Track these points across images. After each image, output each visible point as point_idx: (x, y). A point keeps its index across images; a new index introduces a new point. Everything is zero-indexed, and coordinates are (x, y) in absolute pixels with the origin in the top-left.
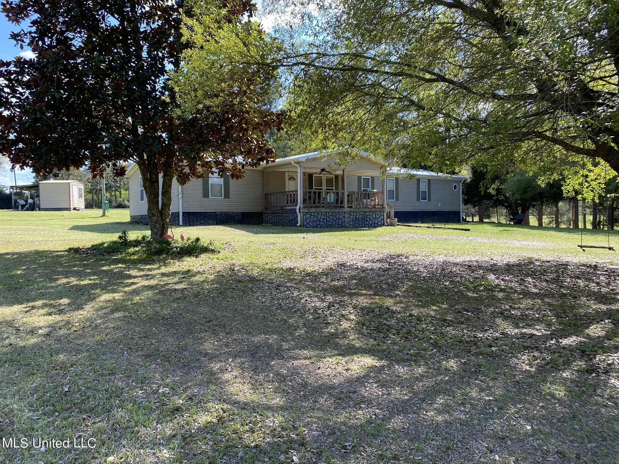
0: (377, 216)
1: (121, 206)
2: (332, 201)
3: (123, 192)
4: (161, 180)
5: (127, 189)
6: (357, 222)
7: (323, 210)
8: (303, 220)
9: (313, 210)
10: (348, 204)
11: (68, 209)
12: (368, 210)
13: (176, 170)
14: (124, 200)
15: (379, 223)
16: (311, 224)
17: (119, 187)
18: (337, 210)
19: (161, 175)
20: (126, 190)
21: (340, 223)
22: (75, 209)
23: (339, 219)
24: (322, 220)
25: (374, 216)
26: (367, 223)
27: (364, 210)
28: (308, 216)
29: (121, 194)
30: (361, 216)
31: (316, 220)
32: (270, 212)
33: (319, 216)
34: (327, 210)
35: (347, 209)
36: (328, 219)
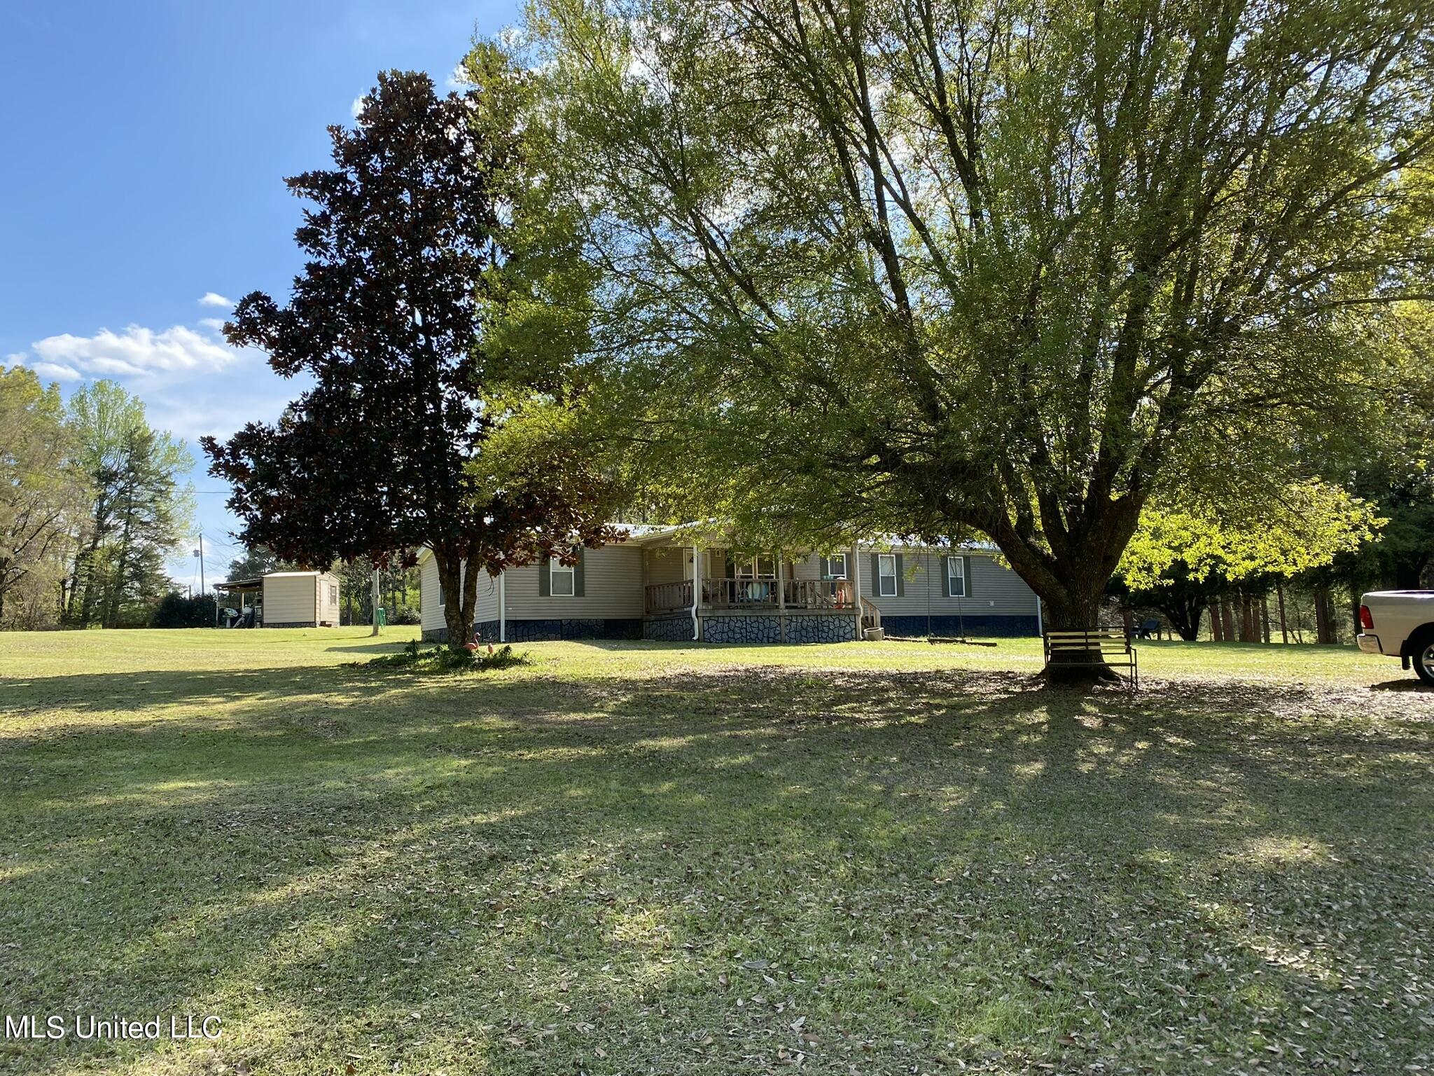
0: (843, 624)
1: (404, 620)
2: (757, 597)
3: (410, 592)
4: (463, 572)
5: (418, 586)
6: (804, 633)
7: (739, 613)
8: (703, 631)
9: (721, 613)
10: (786, 601)
11: (312, 624)
12: (824, 613)
13: (486, 556)
14: (410, 609)
15: (848, 636)
16: (717, 636)
17: (402, 582)
18: (766, 613)
19: (463, 563)
20: (415, 589)
21: (772, 635)
22: (323, 624)
23: (770, 628)
24: (737, 630)
25: (837, 622)
26: (824, 635)
27: (817, 612)
28: (712, 623)
29: (404, 594)
30: (811, 624)
31: (726, 629)
32: (653, 618)
33: (732, 623)
34: (747, 613)
35: (783, 611)
36: (749, 629)
